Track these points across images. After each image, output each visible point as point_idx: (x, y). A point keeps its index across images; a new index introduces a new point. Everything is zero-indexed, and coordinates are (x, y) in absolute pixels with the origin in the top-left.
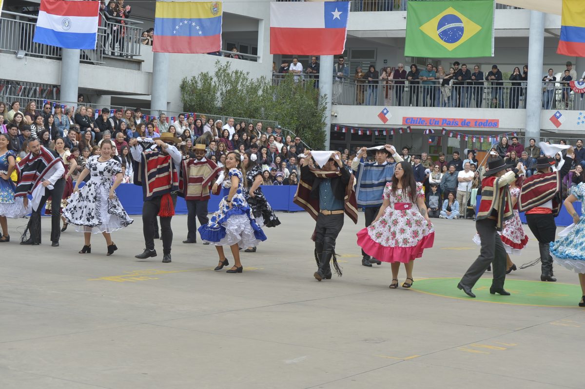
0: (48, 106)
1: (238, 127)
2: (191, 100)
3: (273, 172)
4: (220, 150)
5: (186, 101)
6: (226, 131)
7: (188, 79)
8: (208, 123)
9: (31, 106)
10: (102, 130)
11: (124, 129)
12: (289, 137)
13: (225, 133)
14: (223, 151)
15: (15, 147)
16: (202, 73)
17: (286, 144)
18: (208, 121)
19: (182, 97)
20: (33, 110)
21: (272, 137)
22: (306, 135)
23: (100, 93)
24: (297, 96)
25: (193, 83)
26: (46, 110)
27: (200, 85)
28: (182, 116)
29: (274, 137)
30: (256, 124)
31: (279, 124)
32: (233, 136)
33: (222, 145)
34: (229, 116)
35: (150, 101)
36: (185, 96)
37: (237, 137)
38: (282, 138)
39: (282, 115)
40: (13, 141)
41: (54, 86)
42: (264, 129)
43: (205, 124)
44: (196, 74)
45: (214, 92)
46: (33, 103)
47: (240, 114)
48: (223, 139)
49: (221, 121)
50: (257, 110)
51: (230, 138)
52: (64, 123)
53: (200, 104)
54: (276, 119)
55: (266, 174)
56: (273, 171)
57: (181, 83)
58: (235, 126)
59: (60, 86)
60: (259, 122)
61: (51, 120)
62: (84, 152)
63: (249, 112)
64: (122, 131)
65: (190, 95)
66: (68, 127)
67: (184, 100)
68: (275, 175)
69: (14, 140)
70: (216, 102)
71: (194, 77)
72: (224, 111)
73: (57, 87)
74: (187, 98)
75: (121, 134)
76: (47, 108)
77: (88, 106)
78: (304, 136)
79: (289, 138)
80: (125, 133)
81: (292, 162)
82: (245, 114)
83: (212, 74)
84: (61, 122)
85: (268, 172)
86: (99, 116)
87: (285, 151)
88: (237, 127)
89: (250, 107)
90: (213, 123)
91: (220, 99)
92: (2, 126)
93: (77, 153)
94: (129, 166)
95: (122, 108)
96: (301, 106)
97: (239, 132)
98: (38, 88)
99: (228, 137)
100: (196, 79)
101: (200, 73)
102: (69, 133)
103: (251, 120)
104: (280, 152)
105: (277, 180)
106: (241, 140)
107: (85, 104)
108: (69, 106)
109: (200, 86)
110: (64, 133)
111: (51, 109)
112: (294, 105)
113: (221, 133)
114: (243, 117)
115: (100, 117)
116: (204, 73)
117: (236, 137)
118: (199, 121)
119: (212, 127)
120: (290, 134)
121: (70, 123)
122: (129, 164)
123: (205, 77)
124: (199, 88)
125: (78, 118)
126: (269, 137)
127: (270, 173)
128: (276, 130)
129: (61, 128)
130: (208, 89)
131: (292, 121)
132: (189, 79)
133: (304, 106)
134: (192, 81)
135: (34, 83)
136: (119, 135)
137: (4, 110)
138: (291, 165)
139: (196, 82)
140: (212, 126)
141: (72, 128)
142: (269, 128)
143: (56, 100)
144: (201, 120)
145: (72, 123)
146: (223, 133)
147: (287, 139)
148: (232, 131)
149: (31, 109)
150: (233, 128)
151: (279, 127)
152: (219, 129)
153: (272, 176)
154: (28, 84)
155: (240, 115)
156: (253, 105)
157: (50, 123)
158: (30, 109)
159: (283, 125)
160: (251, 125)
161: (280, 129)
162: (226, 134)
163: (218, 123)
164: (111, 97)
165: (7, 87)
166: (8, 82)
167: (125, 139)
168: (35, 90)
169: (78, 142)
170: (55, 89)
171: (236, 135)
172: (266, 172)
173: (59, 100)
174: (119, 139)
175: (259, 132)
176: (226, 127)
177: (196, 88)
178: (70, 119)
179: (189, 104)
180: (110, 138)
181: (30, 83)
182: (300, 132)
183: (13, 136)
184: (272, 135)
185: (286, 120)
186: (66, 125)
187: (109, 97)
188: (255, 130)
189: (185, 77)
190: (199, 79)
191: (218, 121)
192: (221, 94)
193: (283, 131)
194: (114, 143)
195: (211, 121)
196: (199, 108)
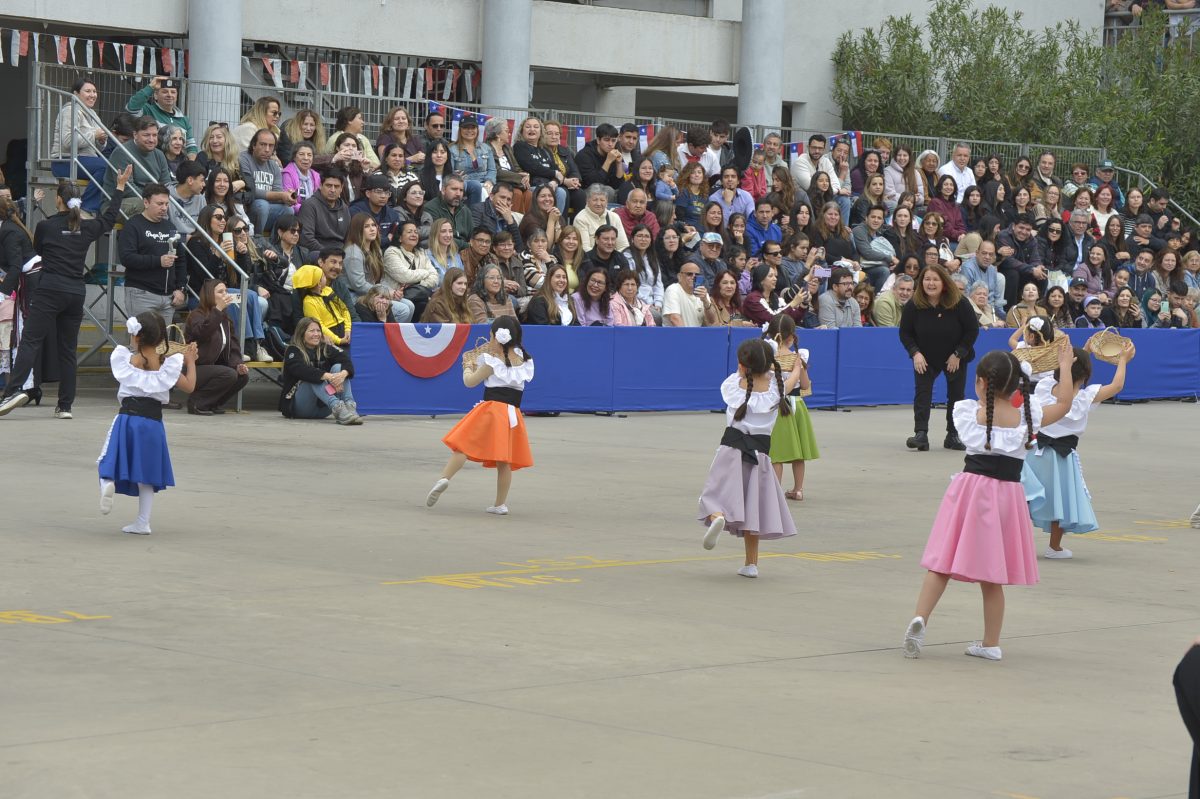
0: (438, 120)
1: (981, 168)
2: (860, 95)
3: (1075, 292)
4: (926, 235)
5: (847, 98)
6: (948, 181)
7: (854, 37)
8: (896, 160)
9: (396, 122)
10: (586, 184)
11: (649, 178)
12: (1135, 193)
13: (944, 187)
14: (936, 236)
15: (336, 232)
16: (892, 19)
17: (1127, 213)
18: (894, 154)
19: (833, 86)
20: (400, 132)
21: (1085, 195)
22: (1194, 184)
23: (605, 82)
24: (1171, 76)
25: (866, 49)
26: (434, 131)
27: (885, 53)
28: (817, 143)
29: (1090, 193)
30: (1040, 158)
31: (1110, 157)
32: (968, 194)
33: (932, 219)
34: (959, 137)
35: (735, 100)
36: (845, 84)
37: (978, 199)
38: (1116, 197)
39: (1123, 130)
40: (332, 216)
41: (468, 64)
42: (1063, 173)
43: (889, 162)
44: (876, 21)
45: (923, 71)
46: (401, 114)
47: (996, 130)
48: (937, 200)
49: (933, 152)
50: (1044, 118)
51: (960, 199)
52: (483, 164)
53: (885, 107)
54: (1104, 142)
55: (1057, 299)
56: (1076, 288)
57: (832, 47)
58: (972, 165)
59: (480, 62)
60: (1044, 153)
61: (439, 157)
62: (533, 243)
63: (1021, 126)
64: (645, 185)
65: (858, 81)
66: (493, 176)
67: (839, 95)
68: (1081, 299)
69: (335, 211)
70: (934, 100)
71: (870, 32)
72: (950, 124)
73: (474, 67)
74: (850, 89)
75: (639, 193)
76: (435, 126)
77: (554, 118)
78: (1189, 188)
79: (1136, 198)
80: (650, 188)
81: (1139, 264)
82: (1010, 130)
83: (920, 20)
84: (476, 164)
85: (1062, 291)
86: (587, 144)
87: (1116, 230)
88: (977, 169)
89: (1026, 112)
90: (907, 158)
91: (943, 90)
92: (309, 177)
93: (508, 248)
94: (655, 281)
95: (650, 122)
96: (1180, 103)
97: (984, 182)
98: (421, 71)
99: (952, 198)
100: (876, 36)
101: (888, 20)
102: (494, 192)
103: (1027, 149)
104: (1103, 233)
105: (1086, 314)
106: (986, 206)
107: (546, 111)
108: (498, 119)
109: (888, 54)
110: (484, 190)
111: (449, 126)
112: (1159, 102)
113: (935, 184)
114: (1007, 140)
115: (591, 145)
116: (897, 19)
117: (975, 198)
118: (873, 156)
119: (907, 171)
120: (1141, 185)
121: (497, 162)
122: (655, 273)
123: (902, 30)
124: (884, 60)
125: (521, 153)
126: (1078, 193)
127: (1066, 296)
128: (1099, 173)
129: (476, 177)
130: (910, 64)
131: (1151, 147)
132: (858, 36)
133: (1189, 104)
134: (864, 40)
135: (409, 57)
136: (633, 196)
137: (315, 132)
138: (1138, 273)
139: (874, 43)
140: (905, 169)
141: (502, 180)
142: (1078, 170)
143: (473, 102)
144: (878, 154)
145: (504, 164)
146: (940, 186)
147: (1132, 200)
148: (966, 179)
149: (396, 128)
150: (970, 171)
151: (1108, 164)
152: (929, 175)
153: (1074, 303)
154: (394, 60)
155: (996, 133)
156: (1032, 106)
157: (439, 166)
158: (393, 130)
159: (1123, 156)
160: (1024, 163)
161: (1110, 171)
162: (947, 187)
163: (927, 156)
164: (638, 91)
165: (336, 71)
166: (336, 55)
167: (650, 207)
168: (415, 75)
169: (518, 217)
170: (468, 74)
171: (976, 192)
172: (1057, 292)
173: (479, 102)
174: (633, 205)
175: (1048, 182)
176: (948, 169)
177: (875, 60)
178: (500, 153)
179: (854, 107)
180: (605, 203)
181: (399, 57)
182: (1178, 178)
183: (331, 201)
184: (1085, 190)
185: (1135, 145)
186: (487, 170)
187: (631, 91)
188: (1036, 176)
189: (846, 32)
190: (885, 36)
191: (927, 152)
192: (948, 76)
193: (1123, 175)
194: (616, 220)
195: (904, 156)
196: (883, 115)
